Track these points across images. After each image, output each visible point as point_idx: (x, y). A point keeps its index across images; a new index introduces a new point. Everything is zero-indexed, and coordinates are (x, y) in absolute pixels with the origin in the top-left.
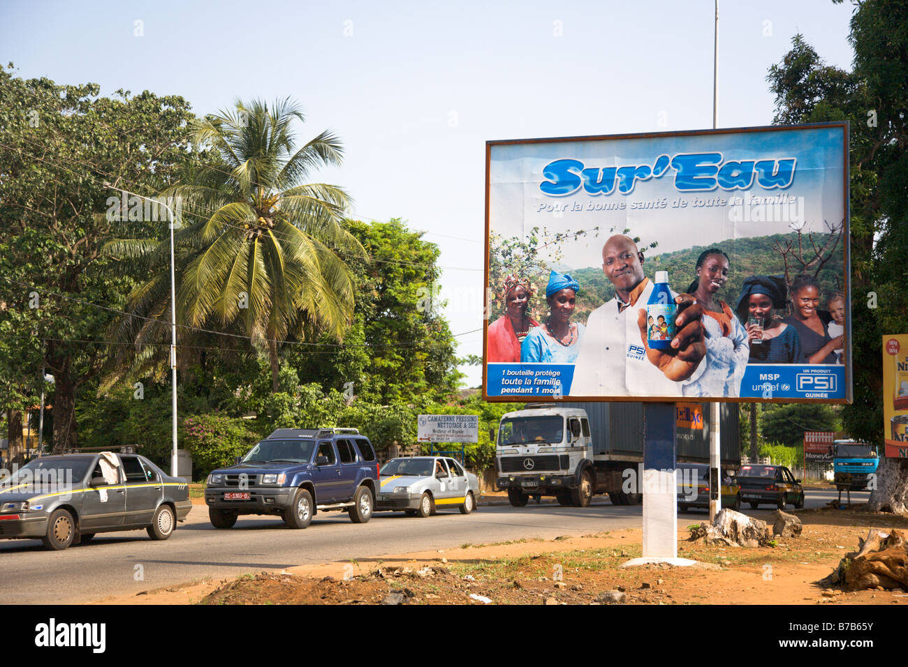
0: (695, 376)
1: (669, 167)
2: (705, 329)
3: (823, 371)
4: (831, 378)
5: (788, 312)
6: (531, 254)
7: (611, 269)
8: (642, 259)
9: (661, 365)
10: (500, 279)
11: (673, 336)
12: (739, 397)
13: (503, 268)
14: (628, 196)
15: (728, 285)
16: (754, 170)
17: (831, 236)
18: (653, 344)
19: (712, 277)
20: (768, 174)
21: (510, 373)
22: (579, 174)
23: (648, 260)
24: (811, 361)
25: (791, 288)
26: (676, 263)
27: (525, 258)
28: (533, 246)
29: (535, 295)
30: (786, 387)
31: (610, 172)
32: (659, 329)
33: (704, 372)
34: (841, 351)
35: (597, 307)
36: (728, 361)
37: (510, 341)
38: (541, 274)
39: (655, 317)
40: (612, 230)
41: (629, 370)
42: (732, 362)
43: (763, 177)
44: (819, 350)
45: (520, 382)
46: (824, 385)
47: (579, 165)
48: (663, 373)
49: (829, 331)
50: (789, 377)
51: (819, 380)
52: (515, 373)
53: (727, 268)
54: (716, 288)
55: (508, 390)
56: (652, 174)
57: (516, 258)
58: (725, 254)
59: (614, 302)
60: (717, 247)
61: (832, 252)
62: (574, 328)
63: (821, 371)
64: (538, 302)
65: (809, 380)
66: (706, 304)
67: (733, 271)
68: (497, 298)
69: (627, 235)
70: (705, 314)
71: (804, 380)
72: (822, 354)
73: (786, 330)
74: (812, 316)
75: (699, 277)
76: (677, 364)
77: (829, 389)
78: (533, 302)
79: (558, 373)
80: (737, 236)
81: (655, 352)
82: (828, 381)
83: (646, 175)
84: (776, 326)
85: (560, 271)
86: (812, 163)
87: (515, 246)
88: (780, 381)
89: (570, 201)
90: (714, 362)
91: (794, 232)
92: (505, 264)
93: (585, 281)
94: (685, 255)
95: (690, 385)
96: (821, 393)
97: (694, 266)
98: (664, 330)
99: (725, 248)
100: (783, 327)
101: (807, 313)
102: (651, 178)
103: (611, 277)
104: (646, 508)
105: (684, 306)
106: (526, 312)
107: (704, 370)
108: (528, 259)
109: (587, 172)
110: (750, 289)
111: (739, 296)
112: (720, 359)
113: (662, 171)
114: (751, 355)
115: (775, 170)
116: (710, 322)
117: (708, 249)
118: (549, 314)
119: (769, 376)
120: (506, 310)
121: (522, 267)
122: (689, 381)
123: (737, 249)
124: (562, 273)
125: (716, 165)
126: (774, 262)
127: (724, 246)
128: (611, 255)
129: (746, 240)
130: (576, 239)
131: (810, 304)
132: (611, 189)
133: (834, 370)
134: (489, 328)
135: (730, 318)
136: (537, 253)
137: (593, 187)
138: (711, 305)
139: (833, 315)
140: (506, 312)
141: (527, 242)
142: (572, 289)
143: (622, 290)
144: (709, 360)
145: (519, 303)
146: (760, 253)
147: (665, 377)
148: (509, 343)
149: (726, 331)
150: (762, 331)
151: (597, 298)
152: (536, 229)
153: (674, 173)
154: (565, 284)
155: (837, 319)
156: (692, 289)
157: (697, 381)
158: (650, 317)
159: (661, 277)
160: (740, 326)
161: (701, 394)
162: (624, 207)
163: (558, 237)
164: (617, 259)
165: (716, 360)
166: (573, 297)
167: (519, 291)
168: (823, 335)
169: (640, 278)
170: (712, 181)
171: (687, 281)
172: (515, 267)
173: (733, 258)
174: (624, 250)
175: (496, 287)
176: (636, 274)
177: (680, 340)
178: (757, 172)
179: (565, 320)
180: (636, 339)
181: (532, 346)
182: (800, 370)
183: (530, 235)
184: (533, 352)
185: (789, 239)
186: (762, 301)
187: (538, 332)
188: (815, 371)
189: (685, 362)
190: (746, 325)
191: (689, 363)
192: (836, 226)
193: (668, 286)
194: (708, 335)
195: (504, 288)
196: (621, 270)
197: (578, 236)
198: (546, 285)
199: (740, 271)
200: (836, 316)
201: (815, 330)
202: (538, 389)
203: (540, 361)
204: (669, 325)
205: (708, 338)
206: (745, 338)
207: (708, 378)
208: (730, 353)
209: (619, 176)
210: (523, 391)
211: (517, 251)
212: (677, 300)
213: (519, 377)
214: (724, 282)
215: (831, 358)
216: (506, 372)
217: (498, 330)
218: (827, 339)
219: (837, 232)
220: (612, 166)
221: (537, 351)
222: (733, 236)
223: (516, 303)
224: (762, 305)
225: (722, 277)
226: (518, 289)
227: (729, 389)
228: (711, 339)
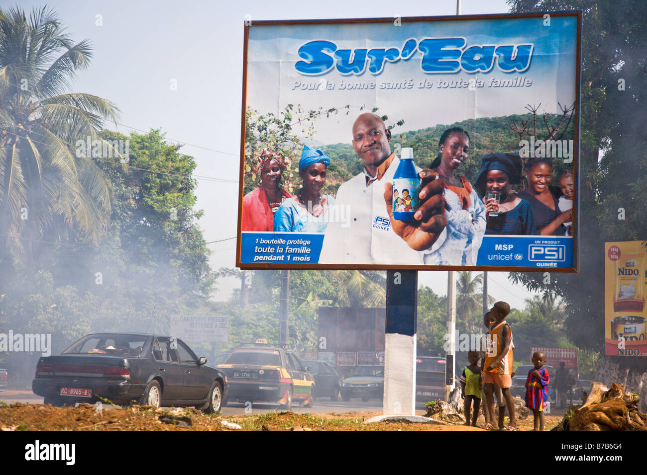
0: (435, 246)
1: (416, 51)
2: (446, 202)
3: (554, 242)
4: (561, 249)
5: (523, 187)
6: (285, 130)
7: (360, 145)
8: (389, 136)
9: (405, 235)
10: (255, 153)
11: (416, 208)
12: (475, 265)
13: (259, 143)
14: (377, 77)
15: (468, 161)
16: (495, 55)
17: (564, 116)
18: (398, 216)
19: (454, 154)
20: (507, 58)
21: (263, 241)
22: (332, 54)
23: (395, 137)
24: (542, 233)
25: (525, 164)
26: (420, 140)
27: (279, 134)
28: (287, 122)
29: (288, 168)
30: (519, 257)
31: (361, 53)
32: (403, 201)
33: (444, 243)
34: (570, 224)
35: (346, 180)
36: (467, 233)
37: (264, 212)
38: (294, 148)
39: (400, 191)
40: (362, 108)
41: (375, 240)
42: (470, 233)
43: (503, 61)
44: (549, 223)
45: (272, 250)
46: (554, 255)
47: (332, 47)
48: (405, 243)
49: (560, 205)
50: (521, 247)
51: (549, 251)
52: (268, 242)
53: (468, 145)
54: (456, 164)
55: (260, 258)
56: (400, 56)
57: (271, 133)
58: (466, 133)
59: (363, 175)
60: (459, 126)
61: (564, 132)
62: (324, 200)
63: (551, 242)
64: (291, 175)
65: (540, 250)
66: (448, 179)
67: (473, 149)
68: (252, 170)
69: (376, 113)
70: (447, 188)
71: (535, 250)
72: (552, 226)
73: (520, 204)
74: (544, 191)
75: (441, 154)
76: (420, 235)
77: (558, 259)
78: (286, 175)
79: (309, 242)
80: (477, 116)
81: (399, 223)
82: (558, 251)
83: (394, 57)
84: (511, 199)
85: (313, 146)
86: (548, 48)
87: (272, 121)
88: (514, 251)
89: (323, 81)
90: (454, 233)
91: (529, 113)
92: (261, 138)
93: (336, 156)
94: (429, 133)
95: (431, 254)
96: (550, 262)
97: (437, 144)
98: (408, 202)
99: (466, 127)
100: (517, 201)
101: (540, 188)
102: (399, 60)
103: (361, 153)
104: (388, 369)
105: (427, 181)
106: (280, 184)
107: (444, 240)
108: (282, 134)
109: (339, 53)
110: (488, 166)
111: (478, 172)
112: (459, 231)
113: (410, 53)
114: (487, 228)
115: (514, 54)
116: (450, 196)
117: (450, 128)
118: (301, 186)
119: (504, 246)
120: (261, 182)
121: (277, 141)
122: (430, 250)
123: (477, 128)
124: (314, 148)
125: (460, 49)
126: (511, 140)
127: (465, 125)
128: (361, 132)
129: (486, 120)
130: (328, 116)
131: (543, 180)
132: (361, 69)
133: (563, 241)
134: (244, 199)
135: (470, 192)
136: (291, 129)
137: (345, 68)
138: (452, 180)
139: (564, 190)
140: (260, 184)
141: (281, 118)
142: (323, 163)
143: (371, 165)
144: (449, 231)
145: (273, 176)
146: (498, 132)
147: (408, 247)
148: (263, 214)
149: (465, 205)
150: (499, 205)
151: (347, 172)
152: (290, 106)
153: (421, 55)
154: (316, 159)
155: (567, 194)
156: (435, 165)
157: (437, 251)
158: (396, 190)
159: (407, 153)
160: (479, 200)
161: (441, 262)
162: (373, 87)
163: (312, 114)
164: (366, 136)
165: (456, 232)
166: (324, 170)
167: (273, 164)
168: (554, 209)
169: (387, 153)
170: (456, 64)
171: (430, 158)
172: (270, 142)
173: (473, 136)
174: (373, 127)
175: (251, 160)
176: (383, 150)
177: (422, 212)
178: (497, 56)
179: (316, 193)
180: (382, 210)
181: (285, 216)
182: (532, 241)
183: (285, 112)
184: (286, 222)
185: (525, 119)
186: (499, 176)
187: (290, 203)
188: (546, 242)
189: (426, 233)
190: (484, 199)
191: (431, 234)
192: (568, 107)
193: (413, 162)
194: (448, 208)
195: (259, 161)
196: (370, 146)
197: (330, 113)
198: (299, 158)
199: (479, 148)
200: (566, 191)
201: (547, 204)
202: (289, 257)
203: (292, 231)
204: (413, 198)
205: (449, 211)
206: (482, 210)
207: (448, 247)
208: (468, 225)
209: (370, 57)
210: (275, 258)
211: (272, 127)
212: (421, 175)
213: (272, 245)
214: (465, 159)
215: (560, 230)
216: (259, 241)
217: (252, 201)
218: (558, 213)
219: (569, 113)
220: (364, 48)
221: (289, 221)
222: (474, 116)
223: (270, 176)
224: (499, 180)
225: (463, 154)
226: (272, 162)
227: (467, 258)
228: (451, 211)
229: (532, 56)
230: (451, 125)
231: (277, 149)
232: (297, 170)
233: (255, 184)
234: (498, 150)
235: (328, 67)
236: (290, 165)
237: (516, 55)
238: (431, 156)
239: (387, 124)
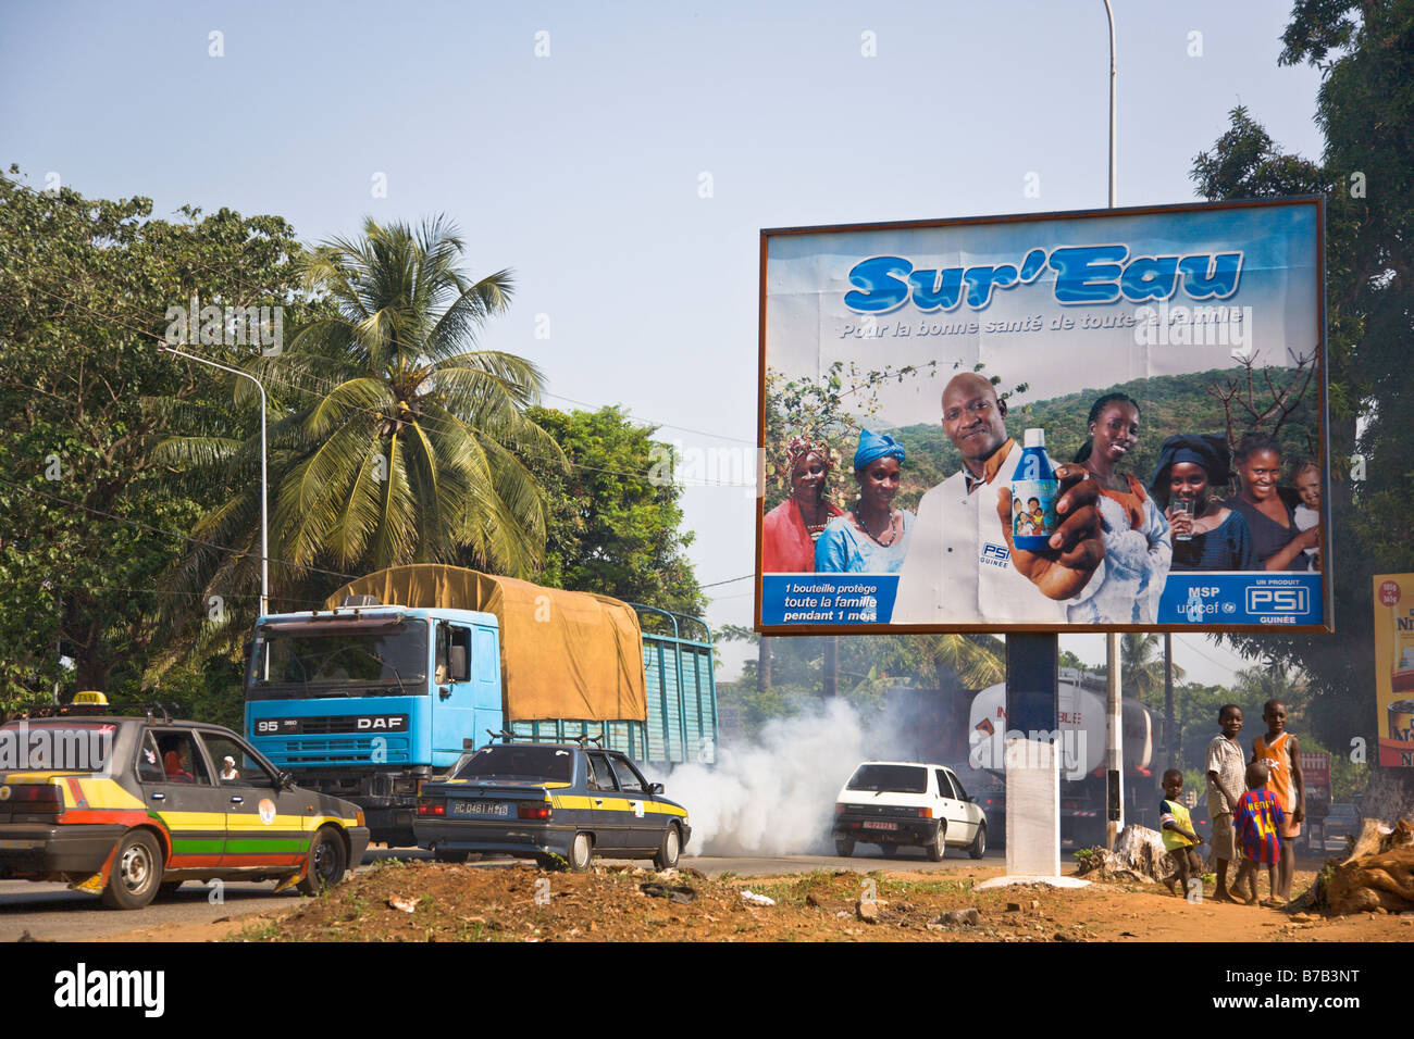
0: (1087, 592)
1: (1046, 268)
2: (1102, 518)
3: (1287, 582)
4: (1301, 594)
5: (1233, 490)
6: (831, 404)
7: (954, 426)
8: (1003, 410)
9: (1033, 575)
11: (1053, 530)
12: (1156, 623)
13: (787, 426)
14: (981, 313)
15: (1139, 449)
16: (1178, 272)
17: (1299, 371)
18: (1021, 542)
19: (1113, 437)
20: (1200, 277)
21: (797, 589)
22: (905, 279)
23: (1014, 411)
24: (1268, 567)
25: (1236, 453)
26: (1056, 416)
27: (820, 411)
28: (833, 391)
29: (837, 467)
30: (1230, 608)
31: (952, 275)
32: (1030, 518)
33: (1102, 586)
34: (1315, 550)
35: (934, 485)
36: (1139, 568)
37: (798, 540)
38: (845, 434)
40: (956, 366)
41: (984, 584)
42: (1145, 568)
43: (1192, 282)
44: (1281, 550)
45: (813, 603)
46: (1290, 604)
47: (905, 266)
48: (1036, 587)
49: (1297, 519)
50: (1233, 590)
51: (1281, 597)
52: (806, 589)
53: (1136, 422)
54: (1119, 454)
55: (794, 616)
56: (1018, 278)
57: (807, 410)
58: (1133, 402)
59: (960, 477)
60: (1120, 391)
61: (1300, 397)
62: (897, 519)
63: (1285, 582)
64: (842, 479)
65: (1266, 596)
66: (1104, 479)
67: (1145, 428)
68: (777, 472)
69: (980, 373)
70: (1103, 495)
71: (1257, 596)
72: (1286, 555)
73: (1229, 518)
74: (1270, 497)
75: (1092, 437)
76: (1059, 574)
77: (1297, 610)
79: (873, 589)
80: (1152, 373)
81: (1024, 554)
82: (1296, 597)
83: (1009, 280)
84: (1213, 511)
85: (876, 429)
86: (1267, 259)
87: (807, 392)
88: (1220, 598)
89: (891, 321)
90: (1117, 570)
91: (1239, 367)
92: (791, 419)
93: (914, 445)
94: (1071, 403)
95: (1079, 606)
96: (1283, 616)
97: (1085, 421)
98: (1038, 519)
99: (1134, 392)
100: (1224, 515)
101: (1262, 492)
102: (1018, 284)
103: (956, 439)
104: (1011, 798)
105: (1069, 483)
106: (823, 494)
107: (1101, 581)
108: (826, 412)
109: (917, 276)
110: (1173, 455)
111: (1155, 467)
112: (1127, 565)
113: (1034, 273)
114: (1174, 559)
115: (1211, 270)
116: (1109, 508)
117: (1106, 394)
118: (859, 496)
119: (1203, 590)
120: (792, 491)
121: (817, 424)
122: (1078, 599)
123: (1152, 393)
124: (879, 432)
125: (1119, 263)
126: (1210, 413)
127: (1131, 389)
128: (956, 404)
129: (1166, 379)
130: (900, 380)
131: (1267, 478)
132: (954, 301)
133: (1304, 580)
134: (765, 519)
135: (1142, 500)
136: (839, 402)
137: (927, 300)
138: (1112, 480)
139: (1303, 494)
140: (791, 494)
141: (824, 385)
142: (895, 457)
143: (974, 458)
144: (1109, 566)
145: (812, 481)
146: (1188, 399)
147: (1040, 594)
148: (796, 543)
149: (1135, 521)
150: (1193, 521)
151: (933, 471)
152: (838, 365)
153: (1053, 276)
154: (882, 450)
155: (1308, 501)
156: (1083, 456)
157: (1090, 600)
158: (1017, 500)
159: (1034, 437)
160: (1158, 512)
161: (1097, 619)
162: (976, 330)
163: (873, 377)
164: (964, 410)
165: (1121, 568)
166: (896, 470)
167: (812, 461)
168: (1287, 525)
169: (1000, 439)
170: (1113, 289)
172: (806, 424)
173: (1146, 407)
174: (977, 396)
175: (776, 456)
176: (994, 433)
177: (1063, 536)
178: (1183, 274)
179: (883, 507)
180: (995, 534)
181: (832, 547)
182: (1252, 581)
183: (830, 375)
184: (834, 555)
185: (1233, 377)
186: (1192, 473)
187: (841, 525)
188: (1275, 582)
189: (1072, 570)
190: (1167, 512)
191: (1078, 571)
192: (1305, 356)
193: (1045, 452)
194: (1107, 528)
195: (789, 456)
196: (972, 427)
197: (903, 375)
198: (855, 451)
199: (1157, 427)
200: (1307, 496)
201: (1274, 518)
202: (841, 613)
203: (845, 571)
204: (1047, 512)
205: (1108, 533)
206: (1165, 531)
207: (1108, 594)
208: (1141, 555)
209: (968, 281)
210: (819, 616)
211: (809, 400)
212: (1058, 474)
213: (812, 595)
214: (1133, 445)
215: (1299, 561)
216: (792, 588)
217: (779, 522)
218: (1294, 533)
219: (1308, 366)
220: (957, 267)
221: (840, 554)
222: (1145, 372)
223: (807, 481)
224: (1192, 480)
225: (1129, 436)
226: (810, 458)
227: (1141, 612)
228: (1111, 533)
229: (1241, 272)
230: (1108, 390)
231: (817, 436)
232: (851, 470)
233: (783, 495)
234: (1189, 429)
235: (900, 299)
236: (840, 462)
237: (1214, 271)
238: (1075, 441)
239: (999, 390)
